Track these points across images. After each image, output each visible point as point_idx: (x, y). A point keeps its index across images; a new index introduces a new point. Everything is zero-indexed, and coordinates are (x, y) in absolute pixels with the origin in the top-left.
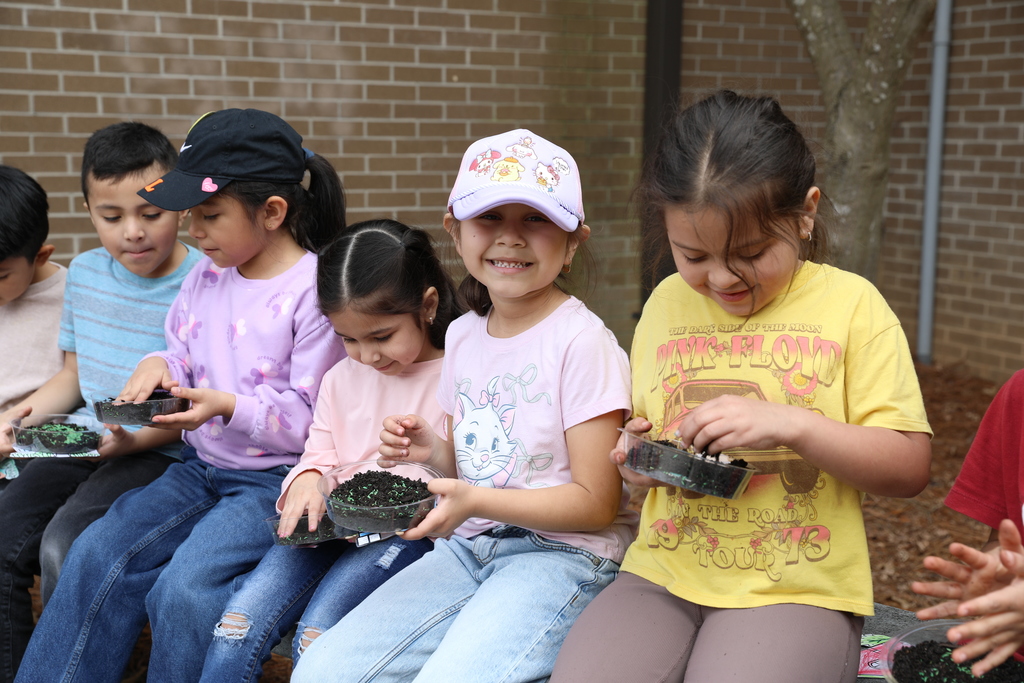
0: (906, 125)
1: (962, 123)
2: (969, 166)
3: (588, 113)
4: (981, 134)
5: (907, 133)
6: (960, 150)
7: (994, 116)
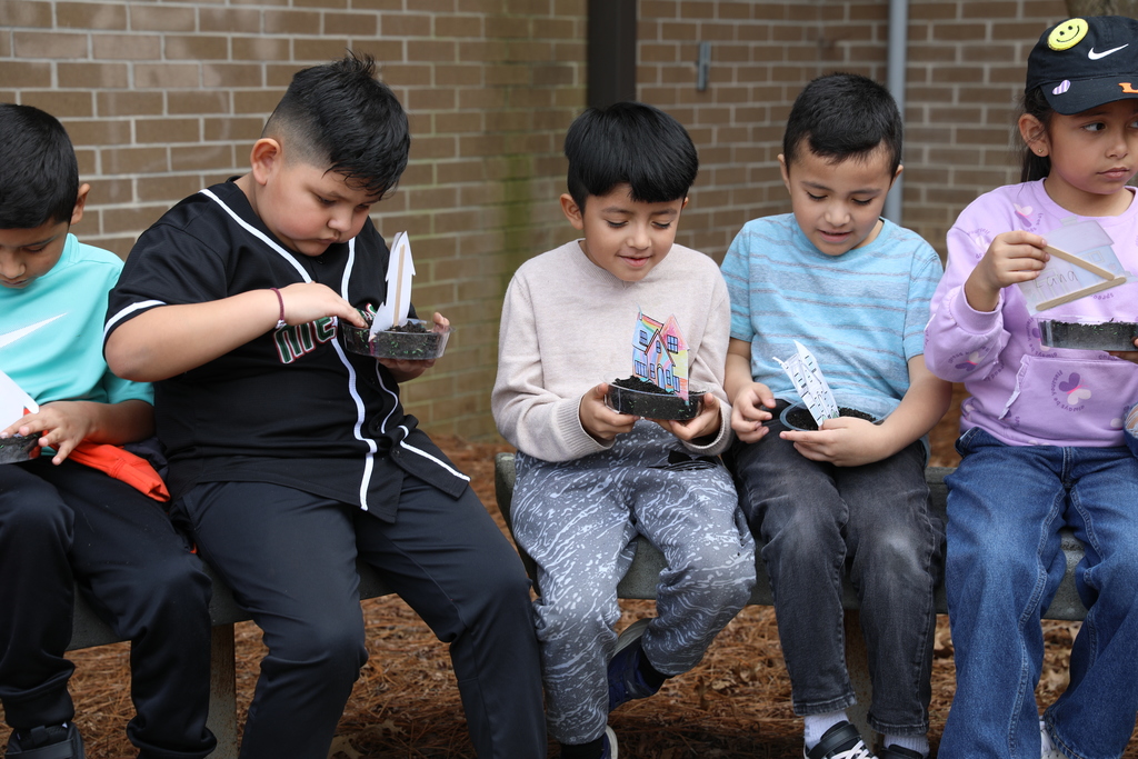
0: (846, 45)
1: (931, 41)
2: (945, 95)
3: (531, 27)
4: (959, 55)
5: (847, 54)
6: (929, 75)
7: (978, 32)
